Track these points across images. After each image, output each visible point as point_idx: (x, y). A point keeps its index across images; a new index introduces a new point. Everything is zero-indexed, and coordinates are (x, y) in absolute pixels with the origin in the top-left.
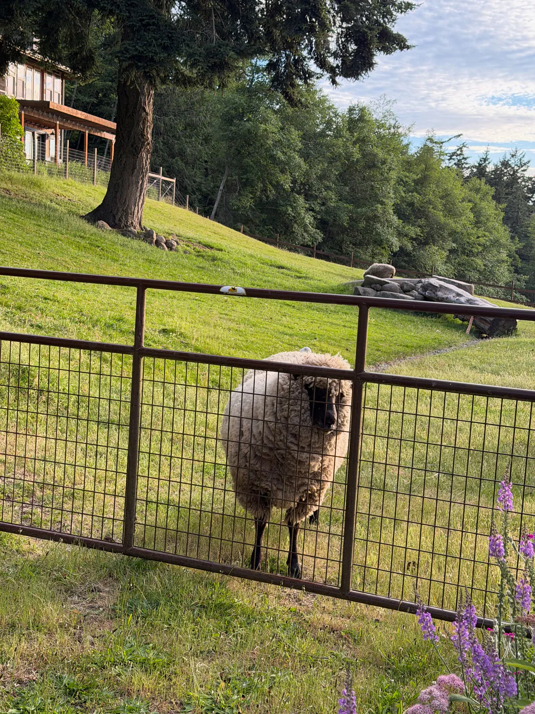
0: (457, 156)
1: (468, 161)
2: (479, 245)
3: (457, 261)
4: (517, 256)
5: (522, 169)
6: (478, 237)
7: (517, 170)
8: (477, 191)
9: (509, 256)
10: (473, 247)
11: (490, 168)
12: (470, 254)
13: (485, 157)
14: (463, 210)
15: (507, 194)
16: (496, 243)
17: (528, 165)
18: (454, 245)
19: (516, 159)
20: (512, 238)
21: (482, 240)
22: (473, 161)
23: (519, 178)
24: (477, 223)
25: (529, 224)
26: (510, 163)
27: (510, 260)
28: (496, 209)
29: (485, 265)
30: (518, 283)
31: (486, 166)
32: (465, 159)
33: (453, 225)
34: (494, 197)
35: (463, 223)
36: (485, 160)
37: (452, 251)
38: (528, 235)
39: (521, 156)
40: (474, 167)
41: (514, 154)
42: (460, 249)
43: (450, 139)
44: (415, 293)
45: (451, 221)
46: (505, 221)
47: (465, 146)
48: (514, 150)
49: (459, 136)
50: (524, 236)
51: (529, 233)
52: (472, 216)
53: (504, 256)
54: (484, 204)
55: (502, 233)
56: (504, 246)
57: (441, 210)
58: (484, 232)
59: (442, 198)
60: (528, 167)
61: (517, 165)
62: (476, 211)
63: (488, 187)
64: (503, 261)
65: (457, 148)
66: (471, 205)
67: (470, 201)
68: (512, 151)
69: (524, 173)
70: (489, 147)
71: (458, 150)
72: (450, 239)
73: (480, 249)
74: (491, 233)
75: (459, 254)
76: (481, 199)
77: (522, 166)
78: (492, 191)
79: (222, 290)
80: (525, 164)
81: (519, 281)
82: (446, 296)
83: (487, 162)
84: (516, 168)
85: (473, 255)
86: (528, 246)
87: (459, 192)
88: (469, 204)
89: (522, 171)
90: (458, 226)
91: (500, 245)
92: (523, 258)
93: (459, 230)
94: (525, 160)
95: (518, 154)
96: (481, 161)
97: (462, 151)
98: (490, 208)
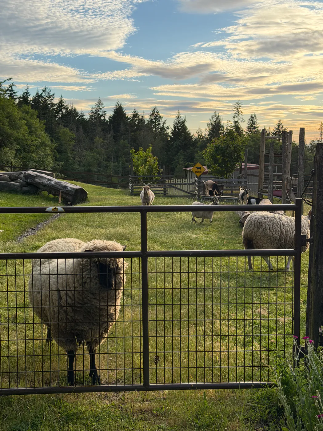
0: (9, 91)
1: (16, 94)
2: (34, 145)
3: (21, 156)
4: (56, 151)
5: (51, 99)
6: (32, 141)
7: (47, 100)
8: (27, 113)
9: (51, 151)
10: (30, 147)
11: (31, 98)
12: (29, 151)
13: (26, 92)
14: (21, 125)
15: (43, 114)
16: (43, 144)
17: (54, 96)
18: (18, 146)
19: (46, 93)
20: (52, 140)
21: (35, 143)
22: (19, 94)
23: (49, 104)
24: (31, 133)
25: (59, 131)
26: (43, 95)
27: (52, 154)
28: (40, 124)
29: (38, 158)
30: (58, 167)
31: (28, 97)
32: (14, 93)
33: (17, 134)
34: (38, 117)
35: (22, 132)
36: (27, 93)
37: (17, 150)
38: (60, 138)
39: (49, 91)
40: (20, 97)
41: (44, 90)
42: (22, 149)
43: (5, 81)
44: (20, 180)
45: (14, 132)
46: (46, 130)
47: (14, 85)
48: (44, 88)
49: (10, 79)
50: (58, 139)
51: (60, 137)
52: (27, 128)
53: (48, 151)
54: (32, 121)
55: (46, 138)
56: (48, 146)
57: (7, 126)
58: (36, 138)
59: (7, 117)
60: (54, 97)
61: (47, 97)
62: (29, 125)
63: (33, 110)
64: (49, 155)
65: (9, 86)
66: (25, 122)
67: (24, 119)
68: (43, 88)
69: (52, 101)
70: (28, 86)
71: (9, 87)
72: (15, 143)
73: (34, 148)
74: (39, 138)
75: (22, 152)
76: (30, 118)
77: (50, 97)
78: (36, 113)
79: (47, 210)
80: (52, 96)
81: (58, 166)
82: (41, 181)
83: (28, 95)
84: (47, 98)
85: (30, 152)
86: (61, 145)
87: (17, 114)
88: (25, 121)
89: (51, 100)
90: (20, 135)
91: (46, 145)
92: (60, 152)
93: (20, 137)
94: (51, 93)
95: (47, 90)
96: (24, 94)
97: (12, 88)
98: (36, 123)
